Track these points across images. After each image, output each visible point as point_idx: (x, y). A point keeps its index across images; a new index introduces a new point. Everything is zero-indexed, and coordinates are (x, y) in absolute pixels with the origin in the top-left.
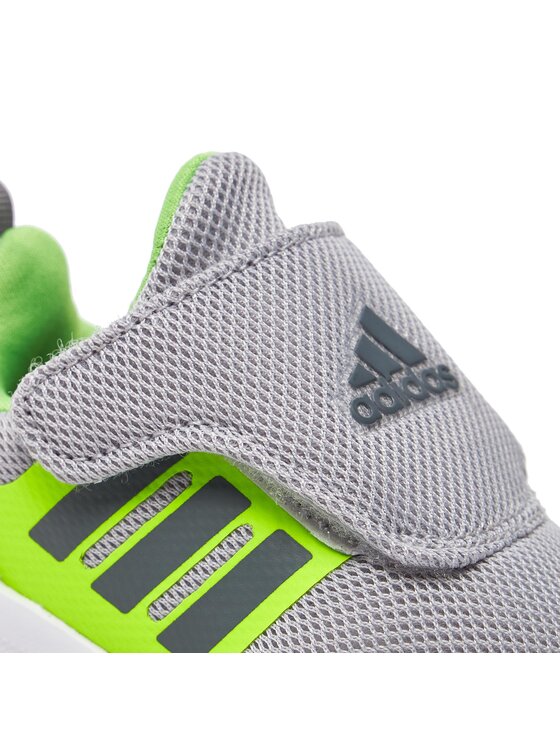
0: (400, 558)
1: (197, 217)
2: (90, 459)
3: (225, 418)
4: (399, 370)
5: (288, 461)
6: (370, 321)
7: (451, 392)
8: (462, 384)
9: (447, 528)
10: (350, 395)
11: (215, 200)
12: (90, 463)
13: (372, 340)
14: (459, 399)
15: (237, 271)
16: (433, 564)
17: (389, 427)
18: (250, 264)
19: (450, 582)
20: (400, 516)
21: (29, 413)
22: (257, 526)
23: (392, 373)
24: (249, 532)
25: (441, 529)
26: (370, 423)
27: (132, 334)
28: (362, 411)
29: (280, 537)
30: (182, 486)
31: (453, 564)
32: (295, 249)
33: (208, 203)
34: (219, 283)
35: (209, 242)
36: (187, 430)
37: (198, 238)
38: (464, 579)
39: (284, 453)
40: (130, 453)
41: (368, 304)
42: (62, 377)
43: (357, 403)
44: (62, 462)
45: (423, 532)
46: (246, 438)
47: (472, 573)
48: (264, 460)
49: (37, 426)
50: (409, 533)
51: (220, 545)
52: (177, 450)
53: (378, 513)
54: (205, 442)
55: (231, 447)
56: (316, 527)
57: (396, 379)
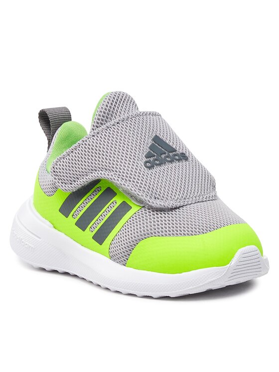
0: (153, 205)
1: (104, 110)
2: (71, 184)
3: (106, 168)
4: (165, 153)
5: (123, 179)
6: (157, 139)
7: (184, 161)
8: (190, 159)
9: (171, 197)
10: (145, 160)
11: (114, 104)
12: (71, 185)
13: (157, 145)
14: (187, 163)
15: (114, 125)
16: (163, 207)
17: (157, 169)
18: (118, 123)
19: (170, 213)
20: (156, 194)
21: (55, 172)
22: (118, 200)
23: (161, 154)
24: (116, 203)
25: (169, 198)
26: (150, 168)
27: (82, 145)
28: (148, 165)
29: (124, 203)
30: (99, 191)
31: (170, 207)
32: (133, 118)
33: (107, 106)
34: (108, 129)
35: (107, 118)
36: (96, 172)
37: (103, 117)
38: (174, 212)
39: (122, 177)
40: (81, 181)
41: (158, 135)
42: (63, 160)
43: (146, 162)
44: (63, 185)
45: (163, 198)
46: (112, 173)
47: (177, 210)
48: (116, 179)
49: (57, 175)
50: (158, 199)
51: (108, 207)
52: (94, 178)
53: (148, 193)
54: (104, 176)
55: (107, 176)
56: (133, 199)
57: (163, 156)
